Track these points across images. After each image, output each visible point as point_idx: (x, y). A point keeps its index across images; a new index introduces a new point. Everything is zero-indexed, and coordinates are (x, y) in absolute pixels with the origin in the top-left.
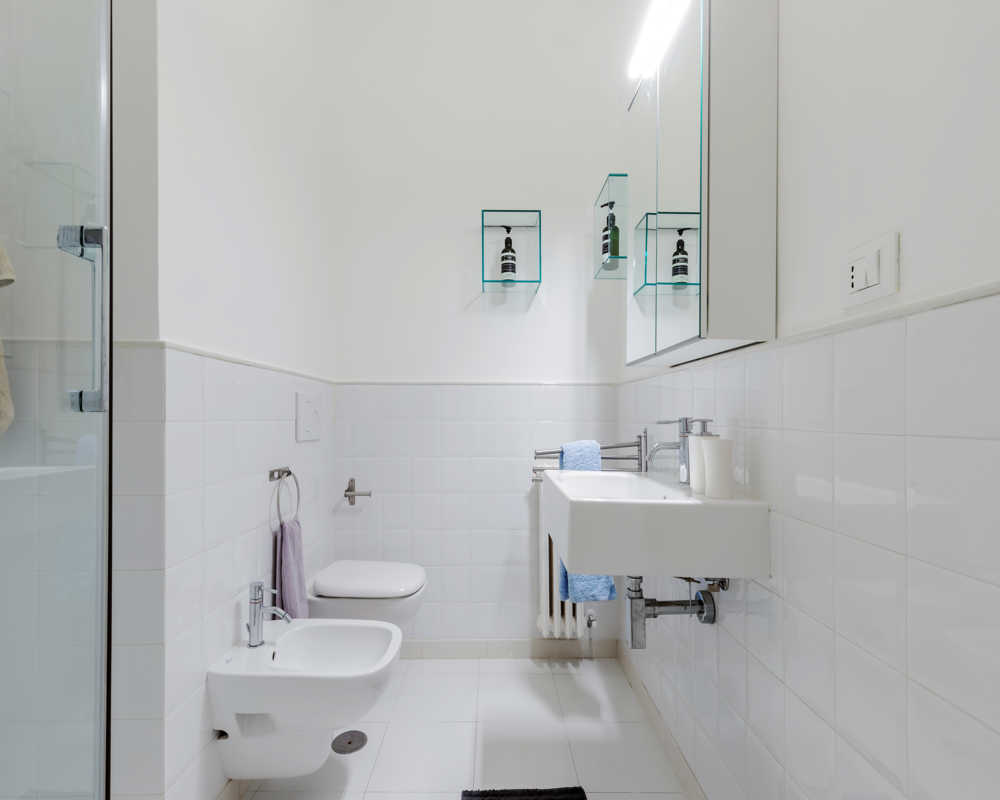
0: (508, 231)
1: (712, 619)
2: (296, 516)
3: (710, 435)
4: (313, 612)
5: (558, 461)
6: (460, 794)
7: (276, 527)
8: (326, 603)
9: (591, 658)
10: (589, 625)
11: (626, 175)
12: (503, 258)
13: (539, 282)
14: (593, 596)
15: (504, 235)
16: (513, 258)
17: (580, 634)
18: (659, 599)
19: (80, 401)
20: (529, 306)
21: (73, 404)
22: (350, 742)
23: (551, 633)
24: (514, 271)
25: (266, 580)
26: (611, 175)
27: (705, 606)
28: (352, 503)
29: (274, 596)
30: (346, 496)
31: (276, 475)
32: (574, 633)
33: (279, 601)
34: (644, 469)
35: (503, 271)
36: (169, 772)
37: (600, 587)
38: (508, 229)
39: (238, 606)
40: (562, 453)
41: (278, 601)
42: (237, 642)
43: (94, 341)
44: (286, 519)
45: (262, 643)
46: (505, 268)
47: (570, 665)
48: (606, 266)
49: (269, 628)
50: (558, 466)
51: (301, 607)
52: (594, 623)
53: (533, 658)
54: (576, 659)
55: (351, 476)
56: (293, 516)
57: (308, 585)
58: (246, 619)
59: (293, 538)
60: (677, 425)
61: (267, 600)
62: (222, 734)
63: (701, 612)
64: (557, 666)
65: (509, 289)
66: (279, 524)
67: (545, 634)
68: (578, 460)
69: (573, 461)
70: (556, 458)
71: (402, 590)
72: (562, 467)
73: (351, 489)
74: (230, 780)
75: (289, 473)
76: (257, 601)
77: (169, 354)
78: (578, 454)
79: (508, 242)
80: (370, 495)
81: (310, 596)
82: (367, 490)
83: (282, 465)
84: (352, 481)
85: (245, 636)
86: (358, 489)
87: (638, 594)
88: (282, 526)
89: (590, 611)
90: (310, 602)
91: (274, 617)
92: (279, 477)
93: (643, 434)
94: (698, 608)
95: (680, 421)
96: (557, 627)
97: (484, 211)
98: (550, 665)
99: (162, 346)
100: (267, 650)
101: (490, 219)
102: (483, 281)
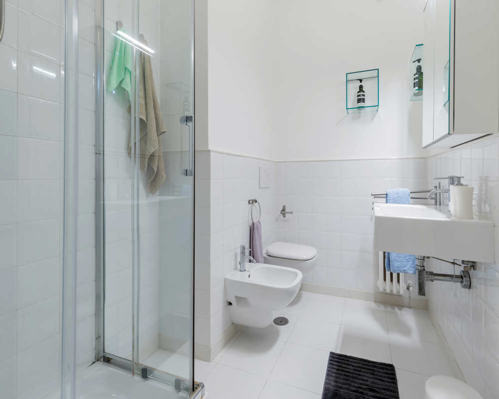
0: (361, 82)
1: (470, 287)
2: (259, 220)
3: (462, 185)
4: (266, 261)
5: (385, 199)
6: (329, 353)
7: (251, 224)
8: (271, 259)
9: (410, 307)
10: (408, 289)
11: (423, 45)
12: (358, 96)
13: (378, 106)
14: (405, 270)
15: (359, 84)
16: (364, 95)
17: (402, 292)
18: (435, 272)
19: (186, 173)
20: (373, 119)
21: (184, 174)
22: (282, 321)
23: (385, 290)
24: (364, 102)
25: (247, 246)
26: (417, 46)
27: (464, 279)
28: (284, 217)
29: (250, 251)
30: (281, 213)
31: (251, 202)
32: (398, 292)
33: (252, 253)
34: (438, 204)
35: (358, 103)
36: (212, 312)
37: (408, 266)
38: (361, 81)
39: (236, 254)
40: (387, 195)
41: (251, 255)
42: (236, 269)
43: (189, 151)
44: (255, 221)
45: (245, 270)
46: (359, 101)
47: (397, 309)
48: (415, 95)
49: (247, 265)
50: (385, 202)
51: (260, 258)
52: (411, 288)
53: (375, 302)
54: (401, 306)
55: (284, 205)
56: (258, 219)
57: (264, 251)
58: (239, 260)
59: (257, 228)
60: (448, 180)
61: (247, 253)
62: (230, 304)
63: (462, 282)
64: (389, 308)
65: (362, 111)
66: (252, 222)
67: (381, 290)
68: (396, 199)
69: (393, 199)
70: (384, 197)
71: (305, 257)
72: (387, 202)
73: (284, 210)
74: (233, 324)
75: (256, 201)
76: (243, 253)
77: (212, 153)
78: (396, 195)
79: (361, 87)
80: (292, 213)
81: (265, 255)
82: (291, 211)
83: (253, 198)
84: (284, 206)
85: (239, 267)
86: (287, 210)
87: (422, 268)
88: (253, 224)
89: (410, 282)
90: (265, 258)
91: (250, 261)
92: (252, 203)
93: (438, 185)
94: (460, 280)
95: (448, 178)
96: (388, 287)
97: (347, 74)
98: (385, 307)
99: (209, 151)
100: (246, 274)
101: (350, 77)
102: (347, 109)
